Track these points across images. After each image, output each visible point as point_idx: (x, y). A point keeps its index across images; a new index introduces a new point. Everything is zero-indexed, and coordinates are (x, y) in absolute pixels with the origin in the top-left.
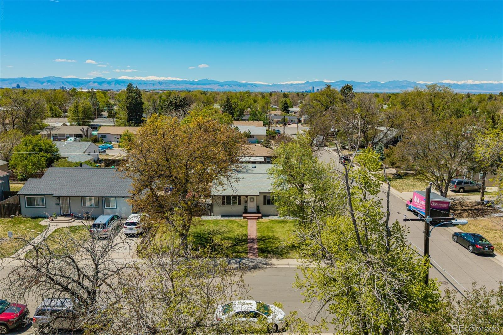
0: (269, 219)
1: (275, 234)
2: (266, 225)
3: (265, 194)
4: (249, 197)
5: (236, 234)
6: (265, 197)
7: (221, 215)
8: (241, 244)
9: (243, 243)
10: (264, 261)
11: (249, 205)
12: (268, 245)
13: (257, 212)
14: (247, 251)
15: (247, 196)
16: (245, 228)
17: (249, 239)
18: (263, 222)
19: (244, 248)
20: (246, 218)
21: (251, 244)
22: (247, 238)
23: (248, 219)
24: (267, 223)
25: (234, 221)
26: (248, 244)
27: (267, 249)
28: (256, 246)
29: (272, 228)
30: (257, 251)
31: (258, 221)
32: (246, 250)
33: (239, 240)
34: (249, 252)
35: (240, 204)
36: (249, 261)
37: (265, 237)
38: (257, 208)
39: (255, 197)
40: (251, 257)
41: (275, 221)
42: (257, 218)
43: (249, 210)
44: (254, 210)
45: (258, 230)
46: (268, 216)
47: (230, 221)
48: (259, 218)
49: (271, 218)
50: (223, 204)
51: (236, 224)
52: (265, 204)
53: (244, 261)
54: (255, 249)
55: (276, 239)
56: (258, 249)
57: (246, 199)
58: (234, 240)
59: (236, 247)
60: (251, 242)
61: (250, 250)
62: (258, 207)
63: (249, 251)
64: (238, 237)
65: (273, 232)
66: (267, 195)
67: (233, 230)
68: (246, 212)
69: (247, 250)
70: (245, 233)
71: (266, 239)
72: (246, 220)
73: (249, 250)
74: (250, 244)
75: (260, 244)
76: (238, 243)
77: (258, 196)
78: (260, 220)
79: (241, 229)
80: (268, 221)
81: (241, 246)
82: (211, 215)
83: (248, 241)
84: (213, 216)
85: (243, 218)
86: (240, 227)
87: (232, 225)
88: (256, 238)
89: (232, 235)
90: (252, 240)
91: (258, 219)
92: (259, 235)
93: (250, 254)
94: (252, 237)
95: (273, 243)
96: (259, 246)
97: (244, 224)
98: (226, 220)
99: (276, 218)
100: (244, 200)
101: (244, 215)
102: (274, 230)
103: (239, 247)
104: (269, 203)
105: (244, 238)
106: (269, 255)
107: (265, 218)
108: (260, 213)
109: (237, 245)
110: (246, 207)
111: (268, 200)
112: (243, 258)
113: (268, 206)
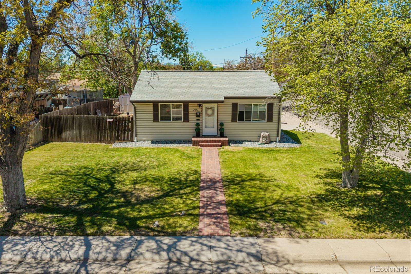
0: (244, 147)
1: (262, 171)
2: (238, 155)
3: (235, 101)
4: (205, 105)
5: (174, 170)
6: (235, 106)
7: (152, 141)
8: (182, 192)
9: (188, 190)
10: (252, 244)
11: (204, 121)
12: (253, 194)
13: (219, 135)
14: (196, 212)
15: (200, 103)
16: (196, 160)
17: (202, 181)
18: (233, 150)
19: (188, 202)
20: (199, 145)
21: (208, 191)
22: (197, 179)
23: (202, 146)
24: (239, 152)
25: (174, 149)
26: (201, 193)
27: (252, 206)
28: (221, 197)
29: (252, 160)
30: (224, 209)
31: (221, 150)
32: (194, 208)
33: (180, 182)
34: (203, 215)
35: (186, 119)
36: (202, 244)
37: (240, 176)
38: (220, 127)
39: (215, 105)
40: (206, 231)
41: (255, 150)
42: (220, 144)
43: (205, 131)
44: (214, 131)
45: (224, 164)
46: (241, 142)
47: (166, 150)
48: (223, 144)
49: (245, 144)
50: (156, 119)
51: (177, 154)
52: (234, 120)
53: (184, 245)
54: (220, 203)
55: (268, 181)
56: (228, 204)
57: (199, 109)
58: (166, 183)
59: (169, 199)
60: (208, 188)
61: (205, 206)
62: (222, 124)
63: (201, 211)
64: (178, 176)
65: (256, 167)
66: (239, 102)
67: (170, 164)
68: (198, 133)
69: (198, 207)
70: (194, 168)
71: (243, 181)
72: (199, 147)
73: (202, 207)
74: (207, 193)
75: (230, 191)
76: (175, 189)
77: (222, 102)
78: (226, 148)
79: (186, 162)
80: (241, 149)
81: (181, 198)
82: (132, 141)
83: (201, 185)
84: (136, 143)
85: (193, 145)
86: (186, 159)
87: (169, 156)
88: (221, 177)
89: (165, 173)
90: (210, 183)
91: (221, 146)
92: (227, 172)
93: (207, 220)
94: (211, 176)
95: (266, 189)
96: (230, 196)
97: (194, 154)
98: (158, 148)
99: (256, 145)
100: (195, 112)
101: (193, 139)
102: (258, 163)
103: (176, 201)
104: (241, 119)
105: (191, 178)
106: (262, 224)
107: (235, 145)
108: (226, 137)
109: (171, 196)
110: (198, 125)
111: (240, 112)
112: (184, 235)
113: (239, 125)
